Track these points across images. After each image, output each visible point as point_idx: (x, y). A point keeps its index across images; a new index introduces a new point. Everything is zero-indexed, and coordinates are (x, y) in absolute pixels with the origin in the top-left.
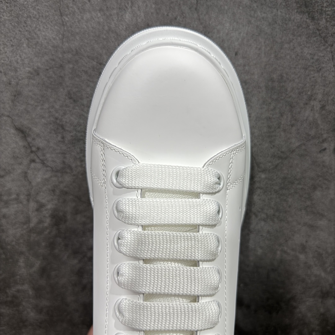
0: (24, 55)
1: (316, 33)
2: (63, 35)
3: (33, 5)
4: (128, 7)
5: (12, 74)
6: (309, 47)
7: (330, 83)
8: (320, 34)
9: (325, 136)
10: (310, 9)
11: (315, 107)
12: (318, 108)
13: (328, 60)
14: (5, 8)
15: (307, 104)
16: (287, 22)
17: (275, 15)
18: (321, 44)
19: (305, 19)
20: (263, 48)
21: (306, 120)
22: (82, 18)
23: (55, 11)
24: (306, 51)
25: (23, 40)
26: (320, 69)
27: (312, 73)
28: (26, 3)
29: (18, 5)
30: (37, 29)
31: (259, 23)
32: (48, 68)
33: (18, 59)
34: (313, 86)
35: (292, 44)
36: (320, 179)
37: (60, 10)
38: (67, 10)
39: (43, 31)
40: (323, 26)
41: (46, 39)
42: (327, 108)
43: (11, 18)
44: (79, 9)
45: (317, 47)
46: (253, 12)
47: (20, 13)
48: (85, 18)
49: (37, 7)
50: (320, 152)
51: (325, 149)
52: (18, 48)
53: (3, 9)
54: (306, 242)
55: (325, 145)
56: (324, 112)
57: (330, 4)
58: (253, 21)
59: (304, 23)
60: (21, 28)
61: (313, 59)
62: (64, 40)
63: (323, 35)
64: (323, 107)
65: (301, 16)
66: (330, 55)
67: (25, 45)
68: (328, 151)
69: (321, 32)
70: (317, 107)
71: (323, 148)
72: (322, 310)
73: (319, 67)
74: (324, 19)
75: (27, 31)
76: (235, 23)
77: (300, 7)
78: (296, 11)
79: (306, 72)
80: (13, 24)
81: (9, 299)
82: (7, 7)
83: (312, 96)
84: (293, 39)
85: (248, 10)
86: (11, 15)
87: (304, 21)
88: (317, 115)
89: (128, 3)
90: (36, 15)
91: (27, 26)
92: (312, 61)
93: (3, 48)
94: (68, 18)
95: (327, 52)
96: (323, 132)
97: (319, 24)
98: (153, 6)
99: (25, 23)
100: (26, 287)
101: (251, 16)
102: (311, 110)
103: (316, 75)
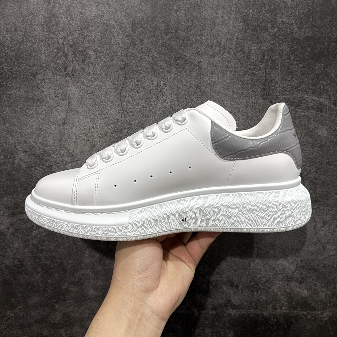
3: (105, 95)
4: (161, 97)
14: (88, 96)
16: (255, 105)
19: (267, 103)
20: (241, 120)
23: (117, 99)
25: (98, 115)
28: (100, 94)
29: (95, 95)
30: (106, 109)
32: (112, 132)
38: (124, 98)
39: (110, 110)
41: (111, 115)
43: (91, 102)
47: (97, 99)
48: (135, 103)
52: (94, 119)
53: (86, 97)
57: (281, 94)
58: (234, 105)
62: (122, 115)
65: (264, 101)
67: (98, 118)
77: (263, 96)
78: (261, 98)
81: (76, 280)
82: (89, 96)
84: (259, 115)
86: (91, 101)
90: (106, 101)
100: (88, 271)
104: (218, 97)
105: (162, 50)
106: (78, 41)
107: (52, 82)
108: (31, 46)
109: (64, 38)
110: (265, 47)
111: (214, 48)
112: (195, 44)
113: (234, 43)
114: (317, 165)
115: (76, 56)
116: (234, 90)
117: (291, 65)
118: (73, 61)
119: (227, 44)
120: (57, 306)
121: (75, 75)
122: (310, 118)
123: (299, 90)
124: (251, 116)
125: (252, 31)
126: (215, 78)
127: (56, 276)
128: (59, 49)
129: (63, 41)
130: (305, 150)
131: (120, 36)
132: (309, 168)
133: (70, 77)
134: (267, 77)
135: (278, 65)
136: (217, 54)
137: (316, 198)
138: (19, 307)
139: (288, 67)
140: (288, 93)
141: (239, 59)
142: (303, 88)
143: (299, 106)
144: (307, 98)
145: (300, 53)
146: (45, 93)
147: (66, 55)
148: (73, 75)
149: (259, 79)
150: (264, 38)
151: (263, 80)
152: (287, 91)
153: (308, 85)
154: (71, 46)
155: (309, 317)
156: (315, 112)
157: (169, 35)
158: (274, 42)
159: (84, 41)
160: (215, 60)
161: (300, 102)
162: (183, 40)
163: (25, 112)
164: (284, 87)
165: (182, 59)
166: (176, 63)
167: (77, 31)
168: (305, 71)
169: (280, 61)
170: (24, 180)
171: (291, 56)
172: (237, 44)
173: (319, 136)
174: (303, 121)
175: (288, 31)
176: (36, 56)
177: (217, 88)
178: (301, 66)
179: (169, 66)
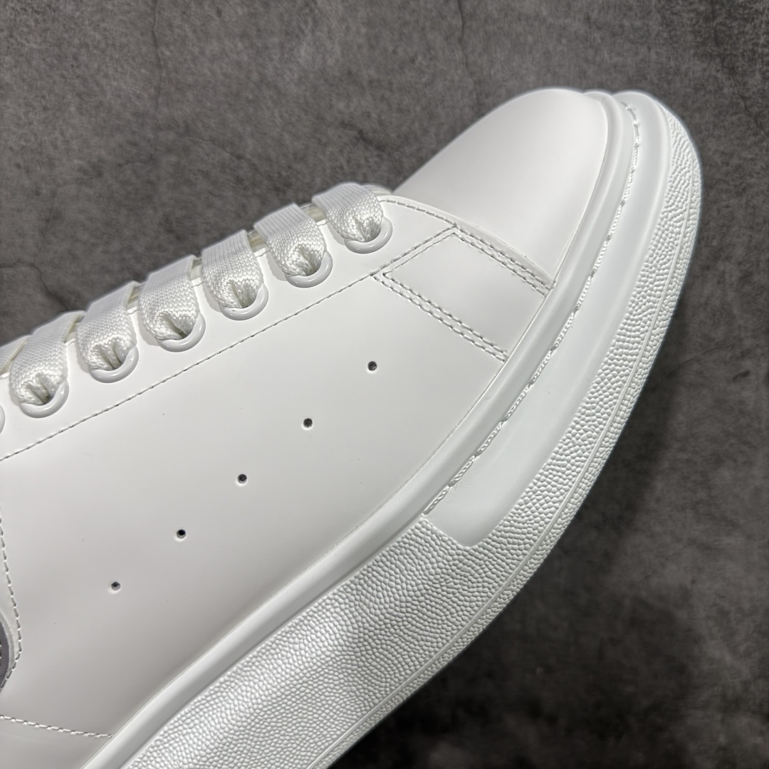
0: (71, 131)
1: (738, 104)
2: (158, 89)
5: (43, 171)
6: (720, 136)
7: (765, 222)
8: (746, 108)
9: (748, 343)
10: (725, 50)
11: (727, 276)
12: (733, 279)
13: (762, 168)
15: (708, 268)
17: (642, 60)
18: (749, 132)
21: (706, 304)
22: (202, 53)
26: (744, 190)
27: (724, 196)
31: (604, 77)
33: (56, 139)
34: (725, 229)
36: (733, 441)
37: (153, 32)
40: (755, 89)
42: (756, 278)
44: (195, 31)
45: (738, 139)
46: (591, 52)
49: (103, 25)
50: (735, 379)
51: (746, 374)
54: (693, 582)
55: (747, 364)
56: (747, 288)
59: (711, 80)
60: (67, 70)
61: (728, 164)
63: (755, 110)
64: (746, 278)
68: (752, 377)
69: (748, 103)
70: (731, 276)
71: (742, 370)
72: (722, 740)
73: (741, 184)
74: (757, 73)
75: (78, 77)
76: (549, 75)
79: (710, 194)
80: (48, 60)
83: (721, 249)
85: (581, 46)
87: (709, 76)
88: (731, 295)
89: (306, 22)
91: (78, 67)
92: (725, 169)
93: (26, 114)
94: (171, 51)
95: (761, 150)
96: (743, 335)
97: (745, 84)
98: (363, 30)
99: (75, 59)
101: (586, 60)
102: (719, 283)
103: (733, 201)
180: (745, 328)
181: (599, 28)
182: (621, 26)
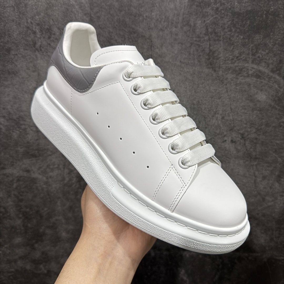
1: (217, 78)
6: (213, 86)
7: (226, 105)
8: (219, 79)
9: (225, 133)
10: (213, 66)
11: (218, 118)
13: (224, 92)
15: (213, 116)
16: (200, 73)
17: (194, 70)
18: (220, 84)
20: (188, 87)
21: (214, 125)
24: (212, 88)
26: (220, 98)
27: (216, 99)
31: (185, 74)
34: (217, 107)
35: (204, 85)
36: (224, 157)
40: (221, 75)
42: (225, 118)
45: (218, 86)
46: (182, 69)
50: (223, 142)
51: (226, 141)
55: (226, 138)
56: (223, 120)
57: (224, 63)
58: (182, 73)
61: (216, 92)
63: (221, 79)
64: (223, 118)
65: (208, 70)
66: (225, 90)
68: (227, 141)
70: (219, 118)
71: (225, 140)
73: (220, 96)
74: (221, 71)
77: (208, 65)
78: (205, 67)
79: (212, 99)
83: (216, 112)
84: (204, 82)
85: (179, 68)
88: (220, 122)
92: (215, 93)
95: (223, 88)
96: (224, 131)
97: (218, 74)
100: (60, 218)
101: (181, 71)
102: (216, 119)
103: (218, 100)
104: (168, 67)
105: (117, 25)
106: (44, 20)
107: (24, 57)
108: (5, 26)
109: (32, 18)
110: (208, 21)
111: (162, 23)
112: (146, 19)
113: (181, 18)
114: (257, 127)
115: (43, 33)
116: (182, 61)
117: (233, 36)
118: (40, 38)
119: (175, 19)
120: (36, 246)
121: (43, 50)
122: (250, 85)
123: (239, 59)
124: (197, 83)
125: (197, 6)
126: (164, 50)
127: (35, 221)
128: (28, 28)
129: (31, 21)
130: (246, 113)
131: (80, 15)
132: (249, 130)
133: (38, 51)
134: (211, 48)
135: (220, 37)
136: (166, 28)
137: (256, 155)
138: (6, 246)
139: (230, 38)
140: (230, 62)
141: (186, 32)
142: (243, 57)
143: (240, 73)
144: (247, 67)
145: (241, 26)
146: (19, 66)
147: (35, 33)
148: (41, 50)
149: (204, 50)
150: (207, 13)
151: (207, 51)
152: (229, 60)
153: (248, 54)
154: (38, 24)
155: (250, 258)
156: (255, 79)
157: (123, 13)
158: (217, 16)
159: (49, 20)
160: (164, 34)
161: (241, 70)
162: (135, 16)
163: (3, 83)
164: (226, 57)
165: (135, 33)
166: (130, 37)
167: (43, 12)
168: (245, 42)
169: (222, 34)
170: (4, 141)
171: (232, 28)
172: (183, 19)
173: (258, 101)
174: (243, 88)
175: (229, 6)
176: (10, 34)
177: (167, 59)
178: (242, 37)
179: (123, 39)
180: (224, 130)
181: (183, 63)
182: (188, 63)
